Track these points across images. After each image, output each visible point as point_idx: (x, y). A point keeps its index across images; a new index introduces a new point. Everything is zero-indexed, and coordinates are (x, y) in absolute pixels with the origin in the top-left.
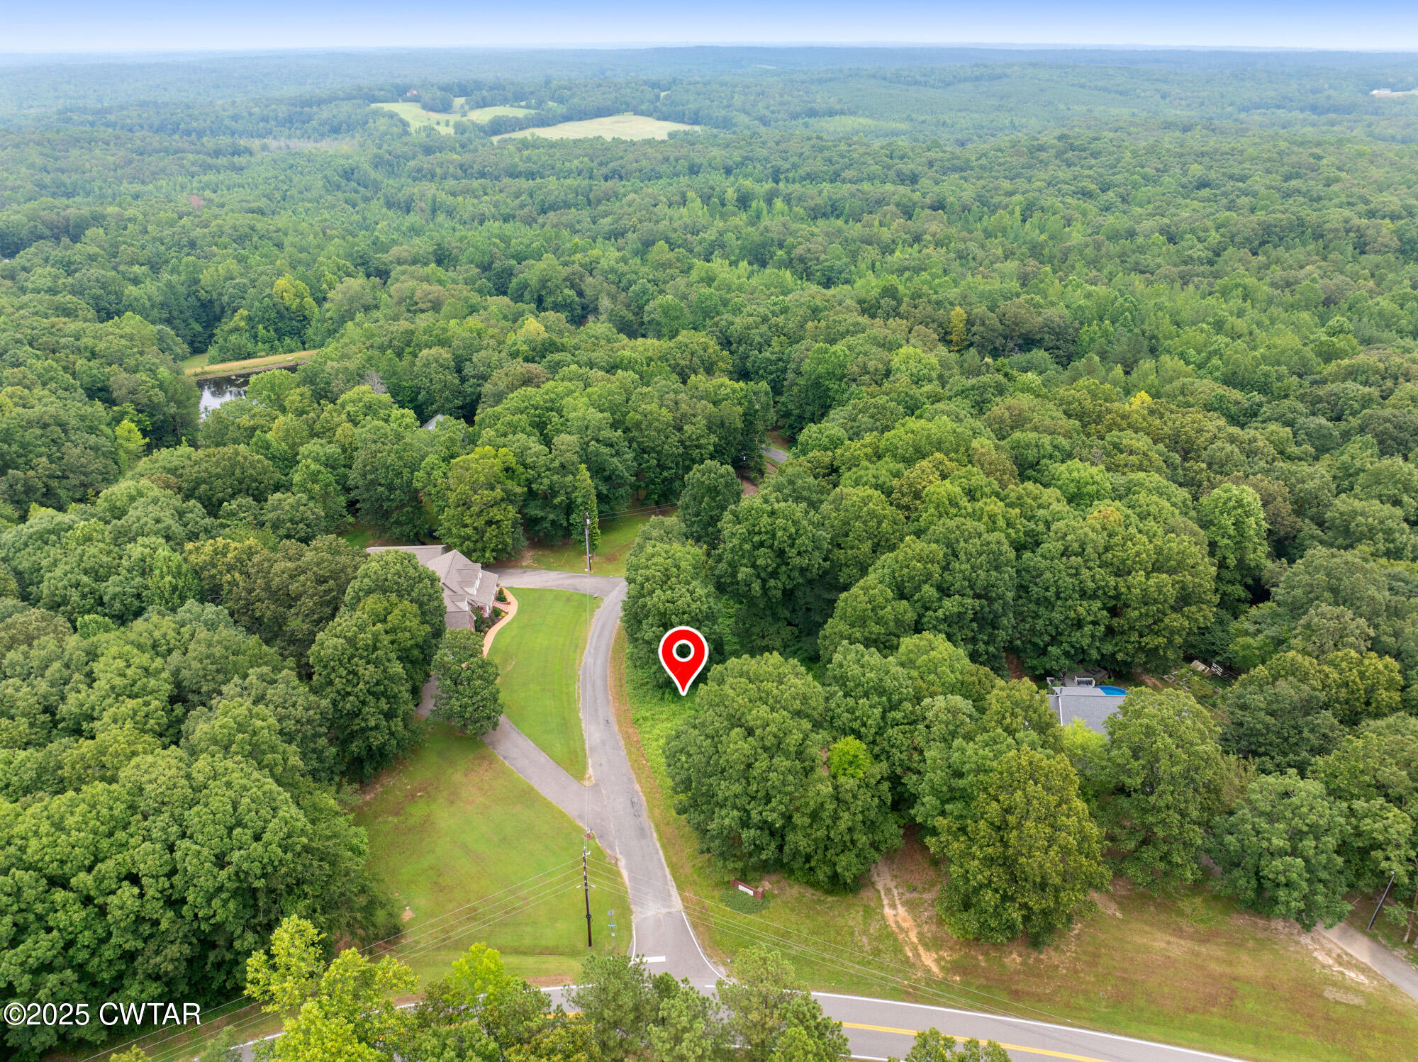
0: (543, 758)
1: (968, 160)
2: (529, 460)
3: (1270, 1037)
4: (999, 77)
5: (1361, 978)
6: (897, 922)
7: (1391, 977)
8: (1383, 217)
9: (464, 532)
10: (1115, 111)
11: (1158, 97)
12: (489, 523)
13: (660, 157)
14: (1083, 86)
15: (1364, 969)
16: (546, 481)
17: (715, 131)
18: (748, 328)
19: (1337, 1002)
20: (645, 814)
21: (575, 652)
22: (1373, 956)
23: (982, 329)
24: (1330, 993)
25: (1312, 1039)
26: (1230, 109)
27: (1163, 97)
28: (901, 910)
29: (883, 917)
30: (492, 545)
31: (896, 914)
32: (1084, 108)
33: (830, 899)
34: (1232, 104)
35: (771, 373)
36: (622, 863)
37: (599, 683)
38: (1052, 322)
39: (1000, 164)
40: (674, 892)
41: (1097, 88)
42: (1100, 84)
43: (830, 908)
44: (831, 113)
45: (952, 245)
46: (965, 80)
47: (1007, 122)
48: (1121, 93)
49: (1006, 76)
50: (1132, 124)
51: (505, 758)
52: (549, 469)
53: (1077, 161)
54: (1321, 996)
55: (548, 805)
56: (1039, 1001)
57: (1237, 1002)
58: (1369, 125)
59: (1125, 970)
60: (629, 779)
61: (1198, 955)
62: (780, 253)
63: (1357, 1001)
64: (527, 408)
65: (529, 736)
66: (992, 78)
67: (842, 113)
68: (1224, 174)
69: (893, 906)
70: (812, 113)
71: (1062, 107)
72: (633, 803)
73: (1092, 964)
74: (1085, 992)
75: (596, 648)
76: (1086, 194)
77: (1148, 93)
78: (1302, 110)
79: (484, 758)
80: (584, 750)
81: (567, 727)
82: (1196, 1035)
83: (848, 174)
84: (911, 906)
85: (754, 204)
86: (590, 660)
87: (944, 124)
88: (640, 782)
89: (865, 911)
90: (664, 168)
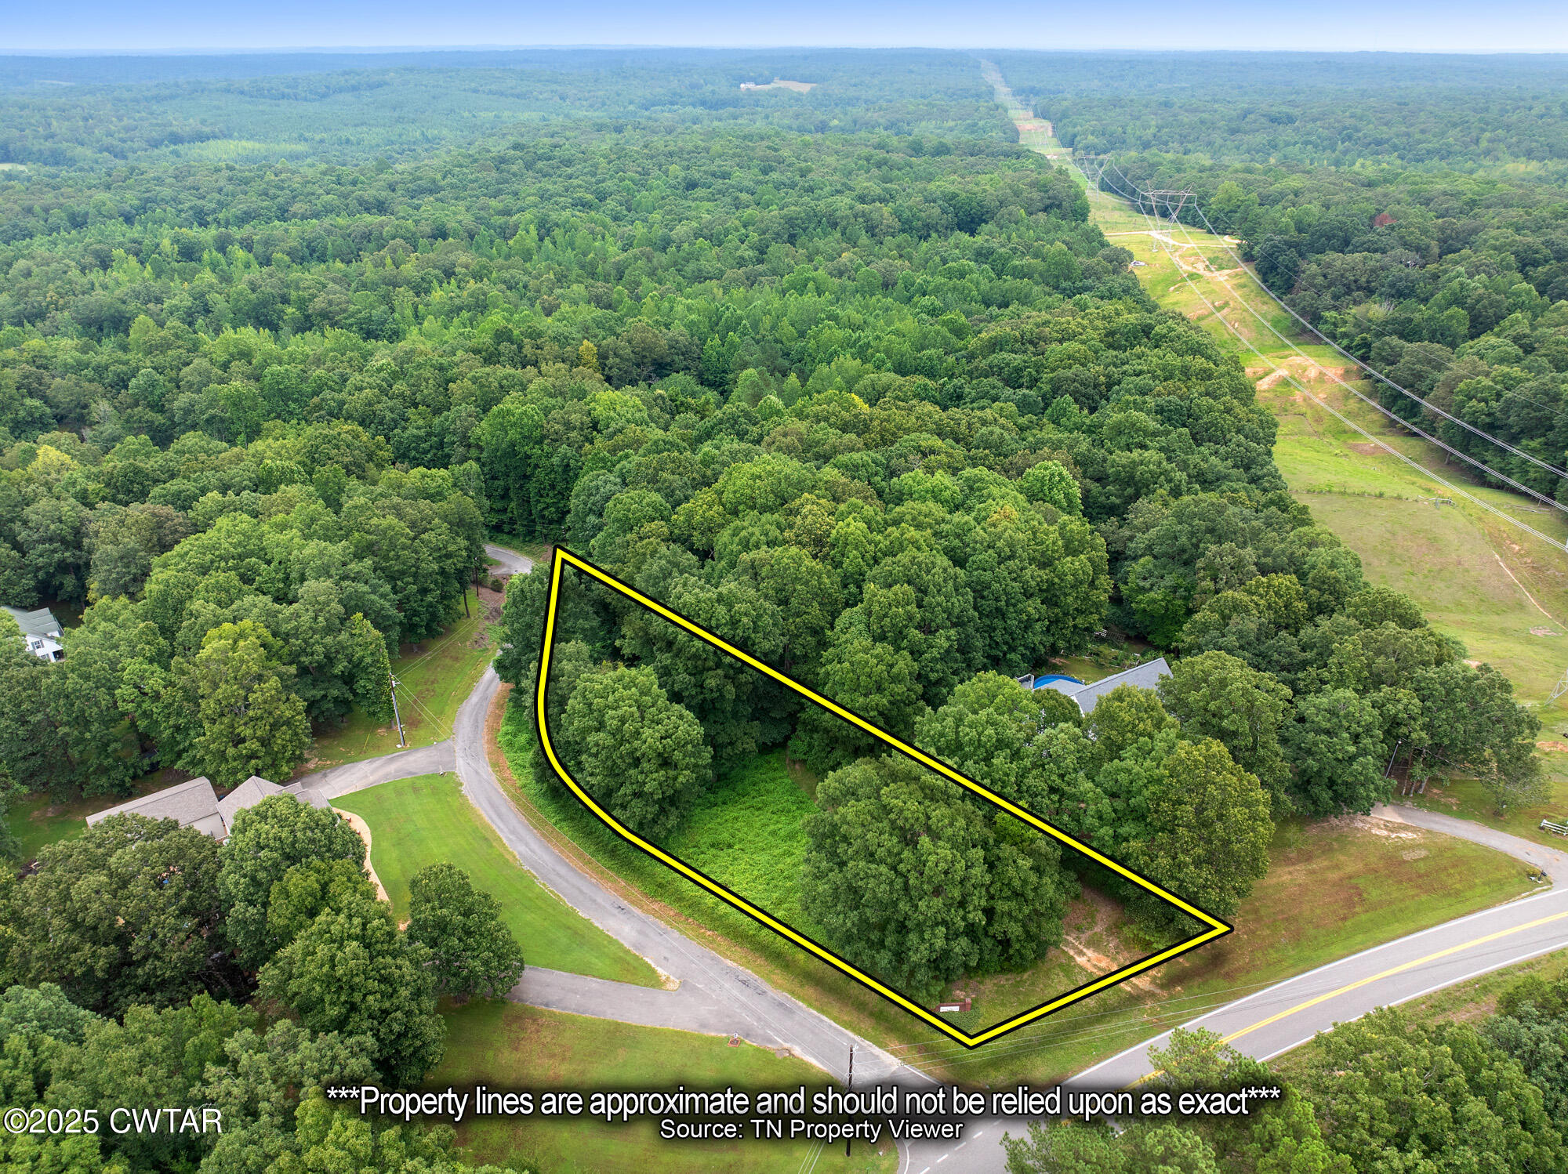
0: (594, 984)
1: (434, 181)
2: (286, 627)
3: (1401, 910)
4: (379, 85)
5: (1410, 835)
6: (1095, 966)
7: (1424, 826)
8: (874, 201)
9: (245, 749)
10: (524, 116)
11: (557, 98)
12: (275, 726)
13: (17, 208)
14: (475, 91)
15: (1406, 828)
16: (319, 649)
17: (53, 170)
18: (370, 404)
19: (1416, 861)
20: (766, 987)
21: (491, 846)
22: (1401, 815)
23: (618, 360)
24: (1408, 856)
25: (1424, 897)
26: (631, 108)
27: (563, 98)
28: (1090, 953)
29: (1081, 968)
30: (288, 754)
31: (1090, 960)
32: (491, 115)
33: (1025, 976)
34: (631, 103)
35: (426, 452)
36: (797, 1051)
37: (563, 871)
38: (677, 342)
39: (472, 181)
40: (877, 1050)
41: (490, 92)
42: (493, 87)
43: (1033, 984)
44: (202, 138)
45: (494, 275)
46: (341, 90)
47: (418, 134)
48: (518, 96)
49: (386, 84)
50: (565, 128)
51: (547, 1005)
52: (315, 632)
53: (551, 171)
54: (1405, 862)
55: (654, 1032)
56: (1248, 972)
57: (1365, 895)
58: (767, 117)
59: (1282, 911)
60: (713, 959)
61: (1314, 872)
62: (290, 310)
63: (1423, 853)
64: (212, 562)
65: (547, 966)
66: (371, 87)
67: (215, 137)
68: (705, 172)
69: (1081, 953)
70: (176, 139)
71: (466, 114)
72: (744, 982)
73: (1259, 920)
74: (1272, 946)
75: (513, 832)
76: (585, 205)
77: (545, 95)
78: (694, 106)
79: (518, 1018)
80: (627, 952)
81: (582, 936)
82: (1360, 938)
83: (298, 207)
84: (1093, 943)
85: (206, 256)
86: (522, 848)
87: (348, 141)
88: (727, 957)
89: (1064, 971)
90: (31, 222)
